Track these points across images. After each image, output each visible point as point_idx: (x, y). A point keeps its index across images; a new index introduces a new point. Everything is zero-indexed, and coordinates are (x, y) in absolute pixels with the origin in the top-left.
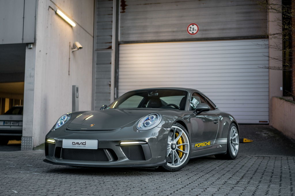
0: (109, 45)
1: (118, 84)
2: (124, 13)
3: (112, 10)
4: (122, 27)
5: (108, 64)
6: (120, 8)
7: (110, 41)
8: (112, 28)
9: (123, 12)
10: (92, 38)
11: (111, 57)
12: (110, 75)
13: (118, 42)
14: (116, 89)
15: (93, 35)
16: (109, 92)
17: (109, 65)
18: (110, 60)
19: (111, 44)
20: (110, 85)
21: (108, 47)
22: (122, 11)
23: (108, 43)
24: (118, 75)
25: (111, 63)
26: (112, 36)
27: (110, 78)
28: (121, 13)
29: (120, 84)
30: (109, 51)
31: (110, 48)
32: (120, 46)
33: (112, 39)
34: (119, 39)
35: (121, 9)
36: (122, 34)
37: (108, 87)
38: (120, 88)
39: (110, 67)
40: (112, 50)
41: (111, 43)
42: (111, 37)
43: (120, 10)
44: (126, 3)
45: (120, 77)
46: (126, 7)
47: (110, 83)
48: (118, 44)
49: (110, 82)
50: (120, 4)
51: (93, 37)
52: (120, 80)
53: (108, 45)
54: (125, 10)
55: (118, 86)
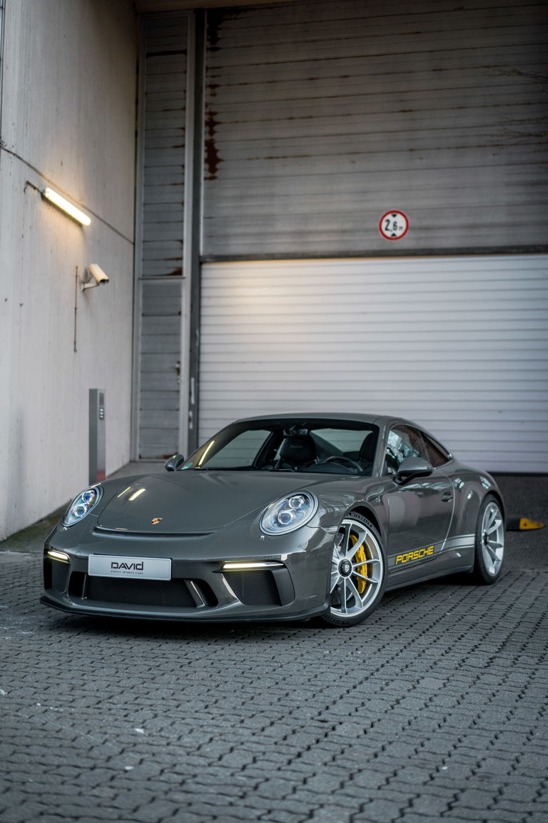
0: (176, 264)
1: (199, 367)
2: (213, 182)
3: (183, 174)
4: (210, 218)
5: (173, 315)
6: (203, 166)
7: (179, 256)
8: (182, 221)
9: (212, 178)
10: (132, 246)
11: (180, 296)
12: (178, 343)
13: (200, 257)
14: (193, 380)
15: (132, 240)
16: (176, 389)
17: (177, 318)
18: (179, 305)
19: (180, 261)
20: (178, 371)
21: (171, 271)
22: (209, 175)
23: (172, 259)
24: (199, 344)
25: (180, 314)
26: (182, 241)
27: (179, 353)
28: (208, 181)
29: (203, 368)
30: (174, 281)
31: (179, 272)
32: (204, 266)
33: (182, 249)
34: (202, 252)
35: (205, 170)
36: (208, 236)
37: (174, 375)
38: (203, 377)
39: (179, 324)
40: (184, 278)
41: (181, 259)
42: (179, 243)
43: (203, 174)
44: (219, 155)
45: (204, 349)
46: (218, 166)
47: (177, 366)
48: (199, 262)
49: (179, 362)
50: (203, 155)
51: (134, 244)
52: (204, 358)
53: (173, 265)
54: (217, 174)
55: (199, 373)
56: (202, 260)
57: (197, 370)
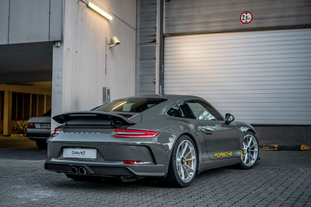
0: (153, 38)
1: (163, 81)
2: (169, 2)
4: (168, 18)
5: (152, 59)
7: (155, 34)
8: (156, 20)
11: (155, 51)
12: (154, 71)
13: (163, 34)
14: (161, 86)
15: (135, 28)
16: (154, 90)
18: (155, 55)
19: (155, 37)
20: (155, 83)
21: (152, 41)
23: (152, 36)
24: (163, 71)
25: (155, 59)
26: (156, 28)
27: (155, 75)
28: (166, 2)
29: (165, 81)
30: (153, 45)
31: (155, 41)
32: (165, 38)
33: (156, 31)
36: (167, 26)
37: (153, 84)
38: (165, 85)
39: (155, 63)
40: (157, 44)
41: (156, 35)
42: (155, 29)
45: (165, 73)
47: (154, 81)
48: (163, 37)
49: (155, 79)
51: (136, 30)
52: (165, 77)
55: (163, 84)
56: (164, 36)
57: (162, 82)
